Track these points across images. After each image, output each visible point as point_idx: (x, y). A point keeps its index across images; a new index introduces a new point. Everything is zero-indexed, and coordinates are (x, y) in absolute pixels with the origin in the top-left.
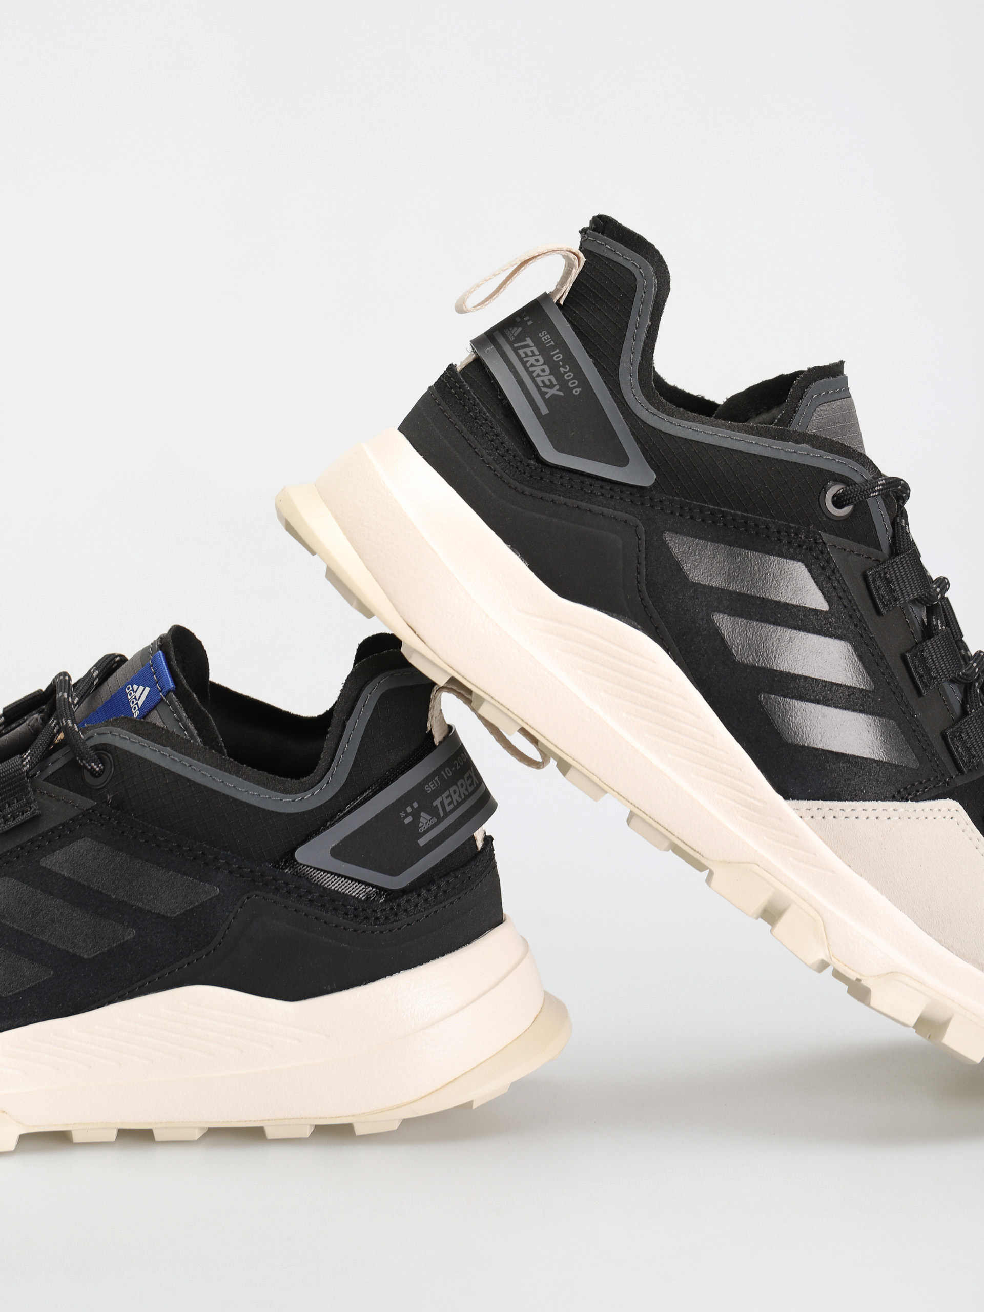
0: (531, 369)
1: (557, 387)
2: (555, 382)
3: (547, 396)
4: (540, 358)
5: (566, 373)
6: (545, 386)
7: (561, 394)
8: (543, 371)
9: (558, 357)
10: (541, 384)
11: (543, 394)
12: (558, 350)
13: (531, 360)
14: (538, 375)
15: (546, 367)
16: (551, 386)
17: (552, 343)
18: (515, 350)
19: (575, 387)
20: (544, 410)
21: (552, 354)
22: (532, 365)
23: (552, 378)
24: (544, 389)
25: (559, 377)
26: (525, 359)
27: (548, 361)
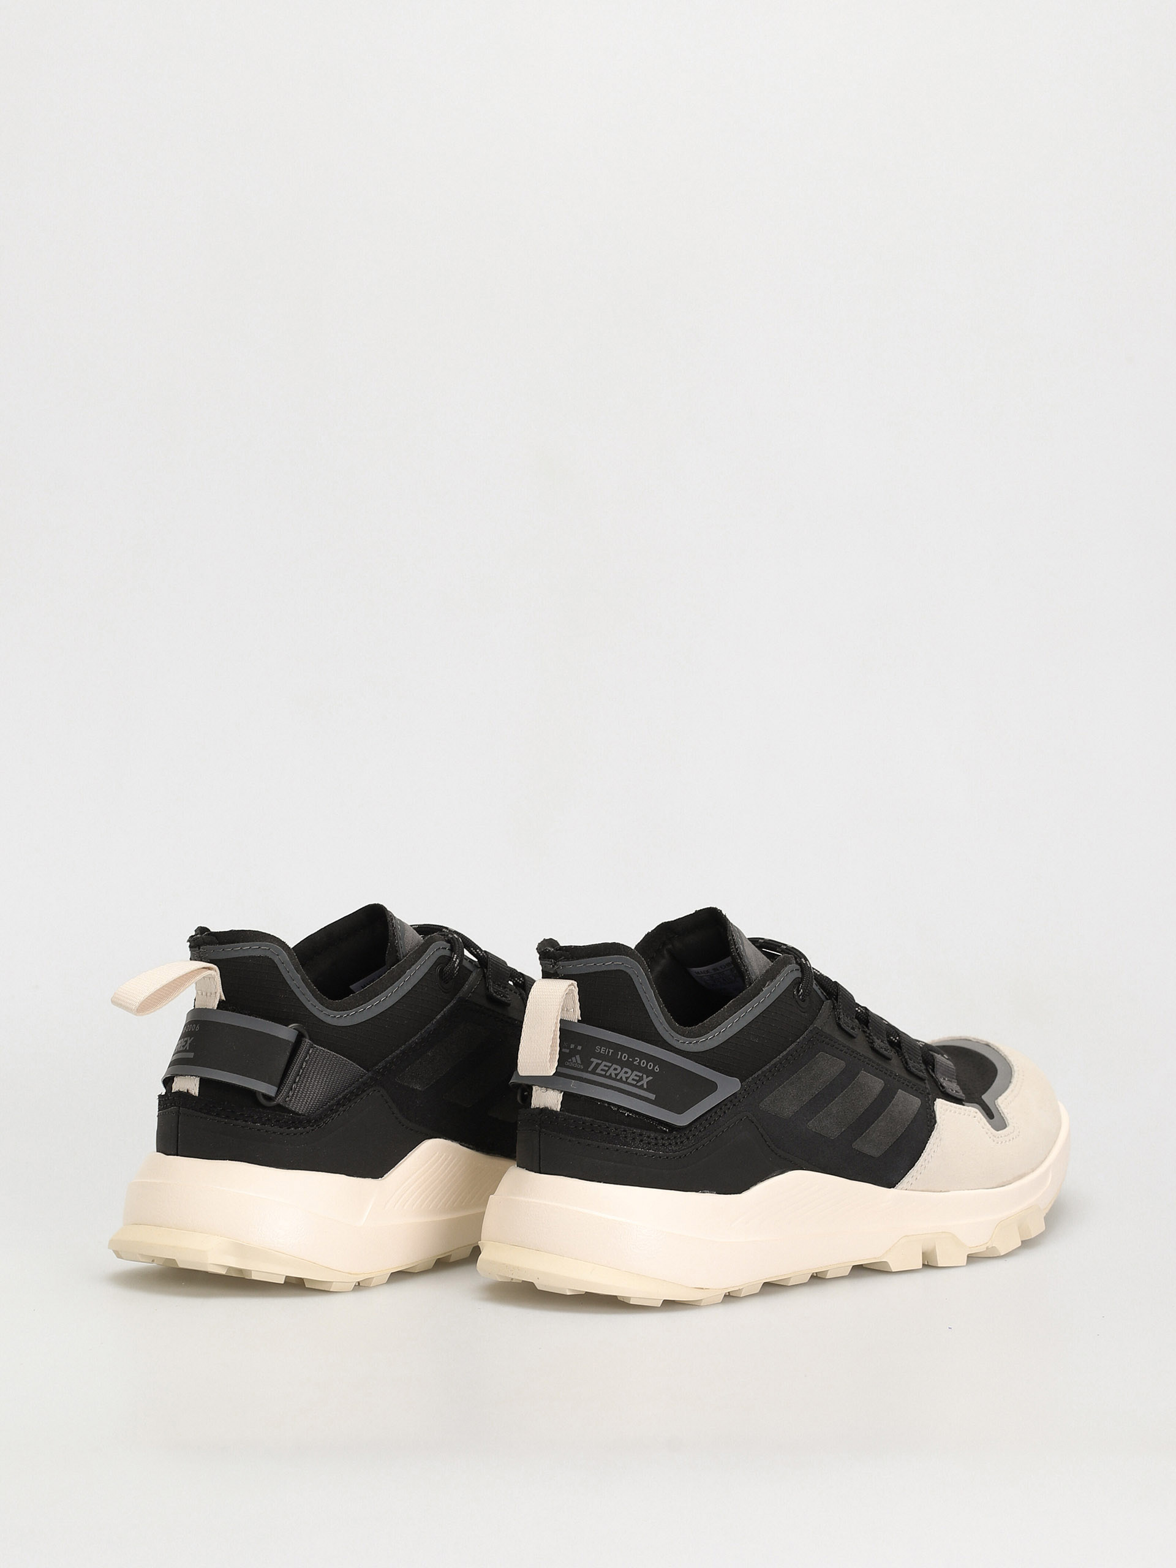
0: (618, 1078)
1: (645, 1076)
2: (641, 1075)
3: (645, 1087)
4: (615, 1066)
5: (639, 1063)
6: (638, 1081)
7: (651, 1078)
8: (626, 1073)
9: (625, 1057)
10: (635, 1083)
11: (641, 1087)
12: (620, 1053)
13: (611, 1071)
14: (627, 1078)
15: (625, 1069)
16: (641, 1078)
17: (611, 1051)
18: (593, 1072)
19: (654, 1067)
20: (652, 1097)
21: (619, 1057)
22: (617, 1075)
23: (635, 1073)
24: (639, 1084)
25: (638, 1068)
26: (608, 1074)
27: (623, 1064)
